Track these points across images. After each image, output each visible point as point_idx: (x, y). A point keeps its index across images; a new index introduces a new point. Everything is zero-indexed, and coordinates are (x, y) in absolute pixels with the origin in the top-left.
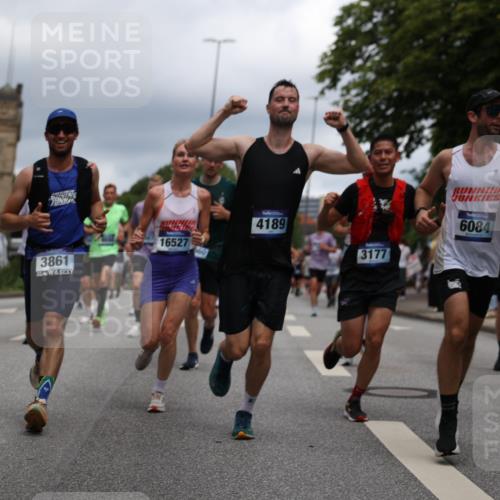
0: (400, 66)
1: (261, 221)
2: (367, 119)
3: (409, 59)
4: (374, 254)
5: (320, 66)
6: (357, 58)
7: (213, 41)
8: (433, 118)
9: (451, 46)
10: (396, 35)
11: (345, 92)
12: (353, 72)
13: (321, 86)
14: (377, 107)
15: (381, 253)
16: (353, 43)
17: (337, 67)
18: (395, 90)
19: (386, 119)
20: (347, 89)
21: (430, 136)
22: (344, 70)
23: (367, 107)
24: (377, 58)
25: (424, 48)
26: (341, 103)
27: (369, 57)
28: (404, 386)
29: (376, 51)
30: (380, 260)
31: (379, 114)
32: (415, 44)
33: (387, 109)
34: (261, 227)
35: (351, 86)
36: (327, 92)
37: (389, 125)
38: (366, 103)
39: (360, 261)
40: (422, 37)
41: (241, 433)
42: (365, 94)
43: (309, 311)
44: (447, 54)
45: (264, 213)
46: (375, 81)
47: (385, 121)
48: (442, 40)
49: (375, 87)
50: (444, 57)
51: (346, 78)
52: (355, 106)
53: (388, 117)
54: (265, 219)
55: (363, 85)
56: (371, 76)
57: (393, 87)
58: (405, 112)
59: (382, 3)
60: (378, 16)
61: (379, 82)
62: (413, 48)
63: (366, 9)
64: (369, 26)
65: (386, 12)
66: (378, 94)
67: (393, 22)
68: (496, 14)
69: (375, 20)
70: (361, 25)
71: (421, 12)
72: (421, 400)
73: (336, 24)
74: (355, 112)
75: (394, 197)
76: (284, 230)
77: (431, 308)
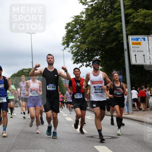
0: (87, 41)
2: (79, 56)
3: (89, 39)
5: (63, 41)
6: (74, 38)
8: (99, 56)
9: (101, 35)
10: (84, 32)
11: (71, 48)
12: (73, 43)
14: (82, 52)
16: (72, 34)
17: (68, 41)
18: (86, 48)
19: (85, 56)
20: (72, 47)
22: (70, 42)
23: (79, 53)
24: (80, 38)
25: (93, 36)
26: (71, 51)
27: (77, 38)
29: (79, 36)
31: (82, 54)
32: (90, 34)
33: (85, 53)
34: (49, 88)
37: (86, 58)
38: (78, 52)
40: (92, 32)
41: (54, 137)
42: (78, 49)
44: (100, 37)
48: (98, 33)
49: (80, 47)
50: (99, 38)
55: (77, 47)
56: (79, 44)
57: (86, 47)
58: (91, 54)
59: (79, 22)
60: (78, 26)
61: (81, 45)
62: (90, 35)
63: (74, 24)
64: (76, 29)
65: (80, 25)
66: (81, 49)
67: (83, 28)
68: (113, 26)
69: (77, 27)
70: (73, 29)
71: (90, 25)
72: (110, 139)
73: (66, 28)
74: (75, 54)
75: (80, 83)
76: (55, 89)
77: (108, 112)
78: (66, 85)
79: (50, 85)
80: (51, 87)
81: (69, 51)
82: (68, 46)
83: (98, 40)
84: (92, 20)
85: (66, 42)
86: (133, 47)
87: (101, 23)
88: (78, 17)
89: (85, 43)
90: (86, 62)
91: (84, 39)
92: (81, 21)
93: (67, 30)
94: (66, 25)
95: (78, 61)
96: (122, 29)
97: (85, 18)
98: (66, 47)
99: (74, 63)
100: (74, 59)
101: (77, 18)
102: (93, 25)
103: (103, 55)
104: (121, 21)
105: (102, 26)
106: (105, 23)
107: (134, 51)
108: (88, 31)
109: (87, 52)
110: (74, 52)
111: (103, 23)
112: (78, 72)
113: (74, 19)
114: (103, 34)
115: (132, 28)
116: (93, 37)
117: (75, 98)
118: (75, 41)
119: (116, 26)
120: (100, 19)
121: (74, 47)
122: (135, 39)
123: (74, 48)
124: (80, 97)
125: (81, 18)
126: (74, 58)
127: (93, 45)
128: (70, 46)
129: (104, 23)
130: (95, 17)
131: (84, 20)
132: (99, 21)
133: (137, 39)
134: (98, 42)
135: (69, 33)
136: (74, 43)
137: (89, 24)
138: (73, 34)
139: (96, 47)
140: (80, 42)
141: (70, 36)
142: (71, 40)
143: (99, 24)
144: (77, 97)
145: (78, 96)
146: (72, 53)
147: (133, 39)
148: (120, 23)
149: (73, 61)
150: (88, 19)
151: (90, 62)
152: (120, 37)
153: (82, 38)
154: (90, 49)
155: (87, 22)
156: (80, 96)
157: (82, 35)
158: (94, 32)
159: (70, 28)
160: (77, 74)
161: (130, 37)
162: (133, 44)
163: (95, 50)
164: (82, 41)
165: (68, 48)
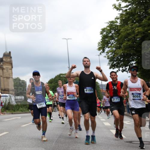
0: (122, 46)
2: (115, 61)
3: (125, 44)
5: (98, 46)
6: (109, 44)
7: (65, 39)
8: (135, 61)
10: (119, 37)
11: (107, 54)
12: (108, 48)
14: (117, 58)
16: (107, 39)
17: (104, 46)
19: (121, 61)
20: (108, 53)
22: (106, 47)
23: (115, 58)
24: (115, 44)
25: (128, 41)
26: (107, 57)
27: (112, 43)
29: (114, 41)
31: (118, 60)
32: (125, 39)
33: (121, 58)
34: (87, 91)
35: (109, 52)
37: (122, 63)
38: (114, 57)
40: (127, 38)
42: (114, 54)
44: (135, 43)
45: (87, 88)
48: (133, 38)
49: (116, 52)
51: (107, 50)
52: (111, 58)
55: (113, 52)
56: (114, 49)
57: (121, 52)
58: (126, 59)
59: (113, 28)
60: (113, 32)
61: (117, 50)
62: (125, 41)
63: (109, 29)
65: (115, 30)
66: (117, 54)
67: (117, 33)
68: (148, 31)
69: (112, 33)
70: (108, 34)
71: (125, 31)
73: (101, 34)
74: (111, 59)
75: (117, 86)
76: (93, 92)
79: (88, 88)
80: (89, 90)
81: (105, 57)
82: (104, 51)
83: (133, 45)
84: (127, 25)
85: (101, 47)
87: (136, 28)
88: (112, 22)
89: (121, 49)
90: (123, 68)
91: (119, 44)
92: (116, 26)
93: (103, 35)
94: (101, 31)
95: (114, 66)
97: (120, 23)
98: (102, 52)
99: (110, 68)
100: (110, 65)
101: (112, 24)
102: (128, 30)
103: (139, 60)
105: (137, 32)
108: (123, 37)
109: (123, 57)
110: (110, 57)
111: (137, 28)
112: (114, 75)
113: (109, 25)
114: (138, 39)
116: (128, 43)
117: (113, 101)
118: (111, 46)
120: (134, 24)
121: (110, 52)
123: (110, 54)
124: (117, 101)
125: (116, 24)
126: (110, 63)
127: (128, 50)
128: (105, 51)
129: (139, 28)
130: (130, 22)
131: (118, 25)
132: (133, 26)
134: (134, 47)
135: (104, 39)
136: (110, 49)
137: (123, 29)
138: (109, 40)
139: (131, 52)
140: (115, 48)
141: (105, 42)
142: (107, 45)
143: (134, 30)
144: (114, 101)
145: (116, 99)
146: (108, 59)
149: (109, 66)
150: (123, 25)
151: (126, 67)
153: (118, 43)
154: (125, 54)
155: (121, 27)
156: (117, 99)
157: (117, 41)
158: (129, 38)
159: (105, 33)
160: (114, 77)
163: (131, 55)
164: (117, 46)
165: (104, 53)
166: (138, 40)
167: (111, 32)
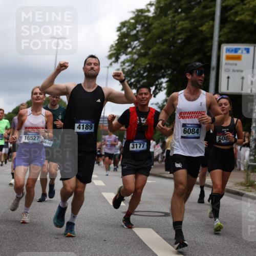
0: (150, 52)
1: (80, 125)
2: (134, 78)
3: (155, 49)
4: (138, 146)
5: (109, 51)
6: (128, 48)
8: (167, 78)
9: (176, 43)
10: (149, 36)
11: (122, 64)
12: (126, 55)
13: (110, 61)
14: (139, 72)
15: (142, 145)
16: (126, 40)
17: (118, 52)
18: (148, 64)
20: (124, 63)
21: (165, 87)
22: (122, 54)
23: (134, 72)
24: (139, 48)
25: (162, 43)
26: (121, 69)
27: (135, 47)
28: (153, 210)
29: (138, 44)
30: (141, 149)
32: (158, 41)
33: (144, 73)
34: (80, 128)
35: (126, 61)
36: (113, 64)
37: (145, 81)
38: (133, 70)
39: (131, 149)
40: (161, 38)
41: (69, 234)
42: (133, 65)
43: (105, 173)
44: (174, 46)
45: (81, 121)
46: (137, 59)
47: (143, 79)
48: (171, 39)
49: (137, 62)
50: (172, 48)
51: (123, 57)
52: (127, 72)
53: (144, 77)
54: (82, 124)
55: (132, 61)
56: (136, 57)
57: (147, 62)
58: (153, 75)
59: (141, 21)
60: (139, 27)
61: (140, 59)
62: (156, 43)
63: (133, 23)
64: (134, 32)
65: (143, 25)
66: (139, 65)
67: (147, 30)
68: (198, 27)
69: (137, 29)
70: (130, 32)
71: (161, 26)
72: (161, 218)
73: (118, 31)
74: (127, 74)
75: (148, 117)
76: (92, 130)
77: (167, 172)
78: (103, 126)
82: (117, 60)
83: (169, 51)
84: (166, 16)
85: (115, 54)
86: (226, 64)
87: (180, 22)
89: (147, 57)
91: (146, 49)
92: (145, 18)
93: (121, 33)
94: (119, 25)
96: (212, 34)
97: (153, 13)
101: (140, 13)
104: (213, 19)
105: (179, 28)
106: (187, 22)
107: (227, 70)
108: (155, 36)
109: (149, 72)
110: (126, 70)
111: (182, 22)
113: (134, 15)
114: (180, 41)
115: (230, 32)
116: (162, 46)
119: (204, 28)
120: (178, 15)
122: (232, 51)
125: (146, 14)
127: (159, 58)
128: (120, 61)
129: (184, 23)
130: (171, 12)
131: (150, 17)
132: (176, 18)
133: (236, 50)
134: (169, 54)
135: (122, 39)
136: (128, 56)
137: (158, 24)
138: (129, 41)
139: (164, 62)
140: (138, 55)
141: (123, 44)
142: (125, 50)
143: (174, 25)
144: (135, 149)
147: (229, 50)
148: (211, 22)
150: (158, 16)
152: (208, 46)
153: (144, 47)
154: (153, 66)
155: (155, 20)
158: (165, 38)
161: (225, 47)
162: (228, 58)
163: (161, 68)
165: (116, 63)
166: (179, 43)
167: (135, 28)
